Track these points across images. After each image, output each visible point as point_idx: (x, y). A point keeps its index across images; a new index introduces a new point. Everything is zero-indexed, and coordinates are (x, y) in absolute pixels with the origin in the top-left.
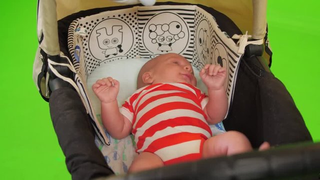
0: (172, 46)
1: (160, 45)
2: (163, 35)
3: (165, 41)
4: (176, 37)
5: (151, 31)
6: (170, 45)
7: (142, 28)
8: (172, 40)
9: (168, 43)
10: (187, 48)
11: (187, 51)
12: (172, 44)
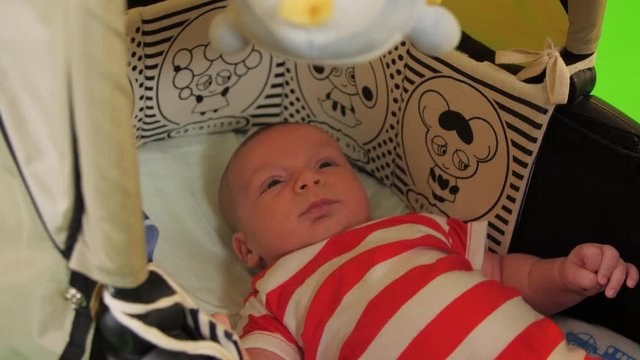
0: (228, 95)
1: (199, 99)
2: (208, 73)
3: (213, 87)
4: (241, 69)
5: (177, 69)
6: (225, 93)
7: (155, 67)
8: (229, 78)
9: (221, 89)
10: (269, 91)
11: (268, 97)
12: (230, 91)
